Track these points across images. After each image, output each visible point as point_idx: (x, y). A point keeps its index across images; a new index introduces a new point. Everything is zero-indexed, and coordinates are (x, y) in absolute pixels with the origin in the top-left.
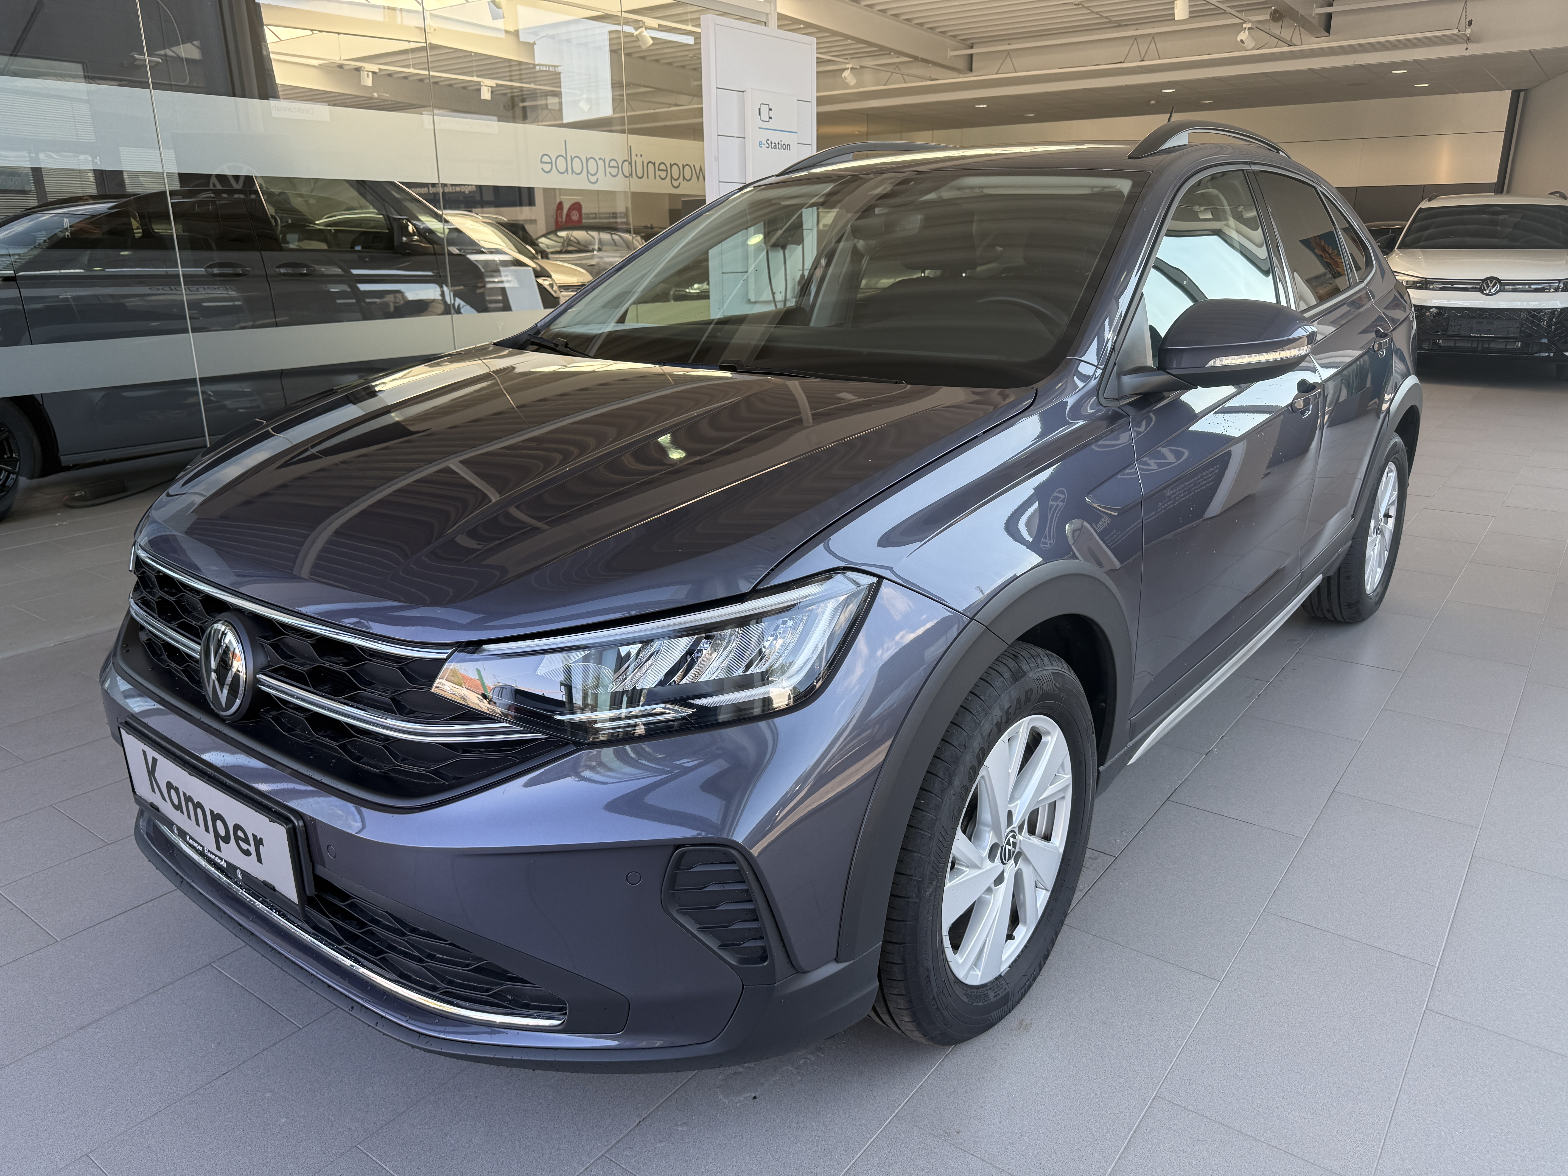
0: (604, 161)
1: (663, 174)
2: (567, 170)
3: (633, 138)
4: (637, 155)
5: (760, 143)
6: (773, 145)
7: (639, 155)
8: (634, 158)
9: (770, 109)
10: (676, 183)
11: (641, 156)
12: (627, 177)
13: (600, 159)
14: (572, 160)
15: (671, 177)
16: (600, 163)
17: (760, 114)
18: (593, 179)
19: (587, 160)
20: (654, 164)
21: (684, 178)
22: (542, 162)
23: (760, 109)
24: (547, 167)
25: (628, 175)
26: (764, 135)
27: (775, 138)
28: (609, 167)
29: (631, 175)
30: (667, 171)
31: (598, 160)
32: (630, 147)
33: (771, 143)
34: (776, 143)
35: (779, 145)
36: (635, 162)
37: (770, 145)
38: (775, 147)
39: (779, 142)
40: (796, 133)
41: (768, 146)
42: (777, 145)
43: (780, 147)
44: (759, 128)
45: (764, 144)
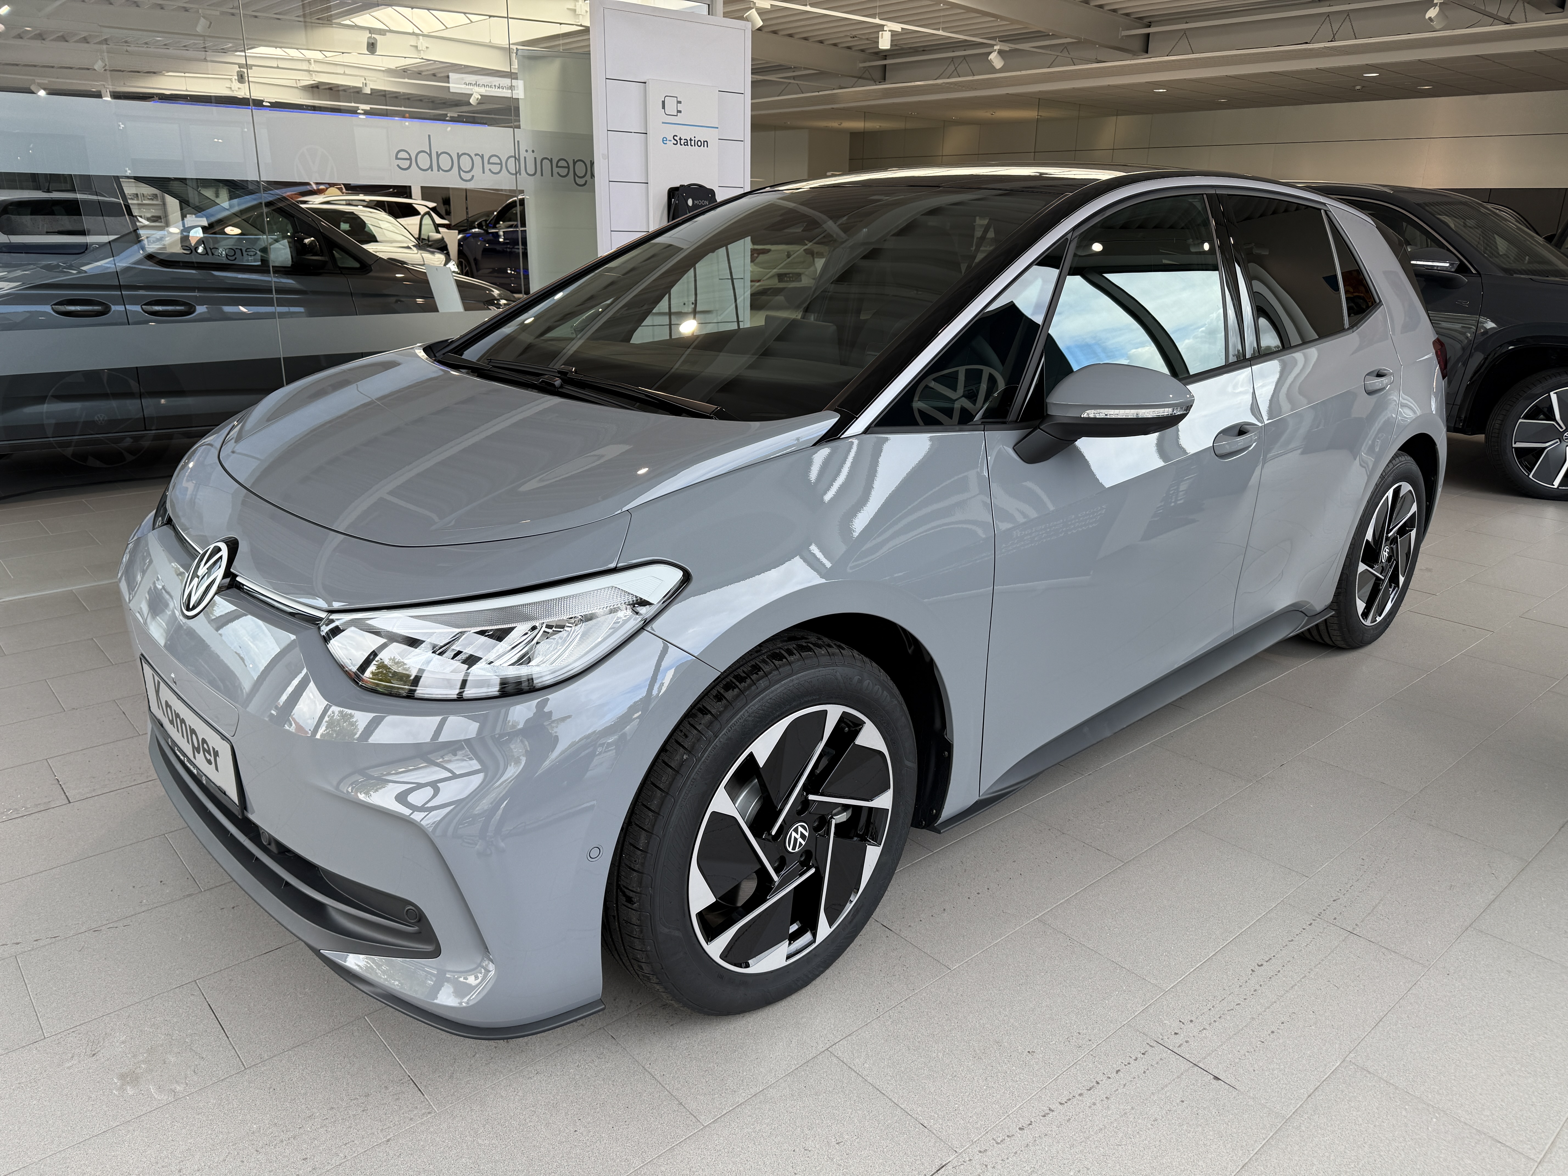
1: (563, 172)
2: (431, 167)
4: (527, 151)
5: (664, 140)
6: (683, 141)
7: (530, 151)
8: (523, 154)
9: (680, 102)
10: (581, 181)
11: (533, 151)
12: (512, 174)
13: (476, 155)
14: (438, 156)
15: (575, 174)
16: (477, 160)
17: (664, 107)
18: (467, 176)
19: (459, 156)
20: (551, 161)
22: (397, 158)
23: (663, 102)
24: (406, 164)
25: (514, 172)
26: (669, 131)
27: (685, 133)
28: (489, 163)
29: (519, 172)
30: (568, 167)
31: (473, 156)
32: (518, 142)
33: (680, 139)
34: (688, 139)
35: (693, 142)
36: (525, 158)
37: (677, 141)
38: (686, 144)
39: (693, 139)
40: (717, 128)
41: (675, 142)
42: (689, 142)
43: (693, 144)
44: (663, 123)
45: (671, 140)
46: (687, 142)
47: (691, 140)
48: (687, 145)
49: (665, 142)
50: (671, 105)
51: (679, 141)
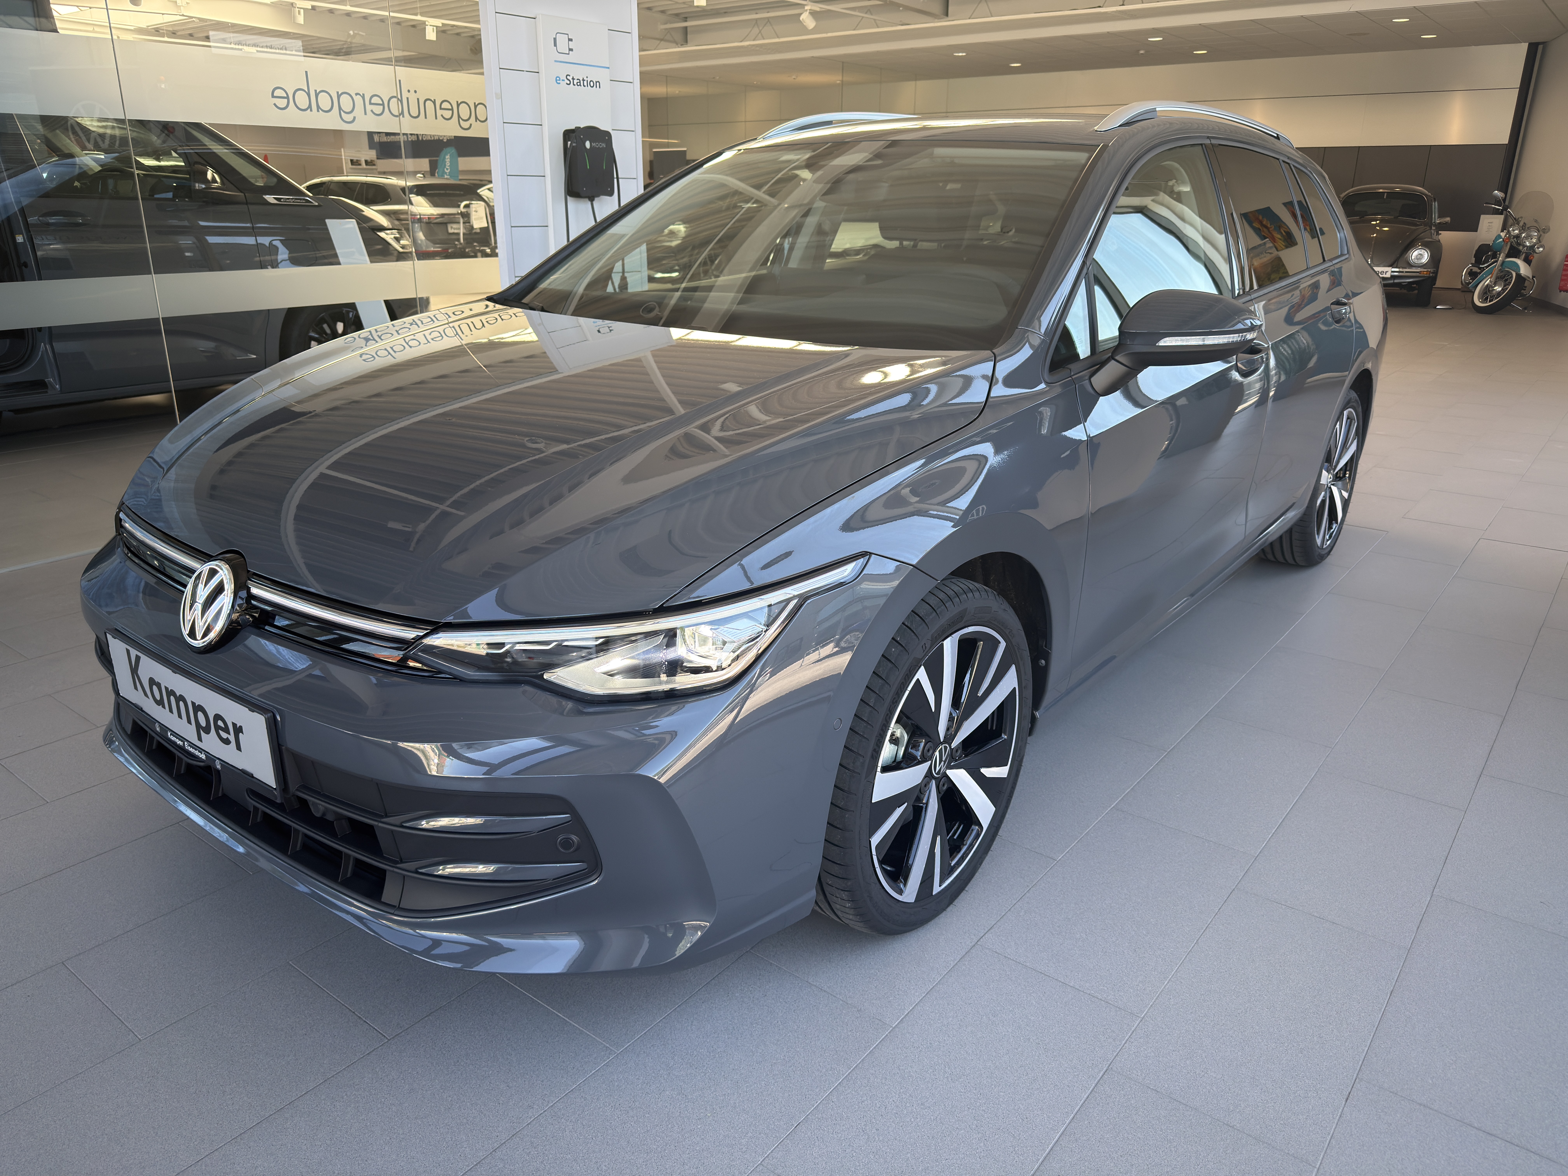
0: (363, 97)
1: (448, 114)
2: (310, 107)
3: (403, 72)
4: (409, 91)
5: (558, 80)
6: (575, 82)
7: (412, 91)
8: (405, 95)
9: (570, 40)
10: (465, 125)
11: (415, 92)
12: (396, 116)
13: (357, 94)
14: (317, 95)
15: (459, 116)
16: (358, 100)
17: (555, 45)
18: (348, 118)
19: (339, 96)
20: (434, 102)
21: (476, 118)
22: (273, 96)
23: (555, 39)
24: (282, 103)
25: (397, 114)
26: (562, 71)
27: (578, 73)
28: (371, 103)
29: (402, 113)
30: (452, 109)
31: (354, 96)
32: (400, 81)
33: (573, 79)
34: (581, 79)
35: (585, 82)
36: (408, 98)
37: (571, 81)
38: (579, 84)
39: (585, 79)
40: (608, 68)
41: (568, 82)
42: (582, 82)
43: (585, 84)
44: (556, 61)
45: (563, 80)
46: (580, 82)
47: (583, 80)
49: (558, 82)
50: (563, 44)
51: (572, 81)
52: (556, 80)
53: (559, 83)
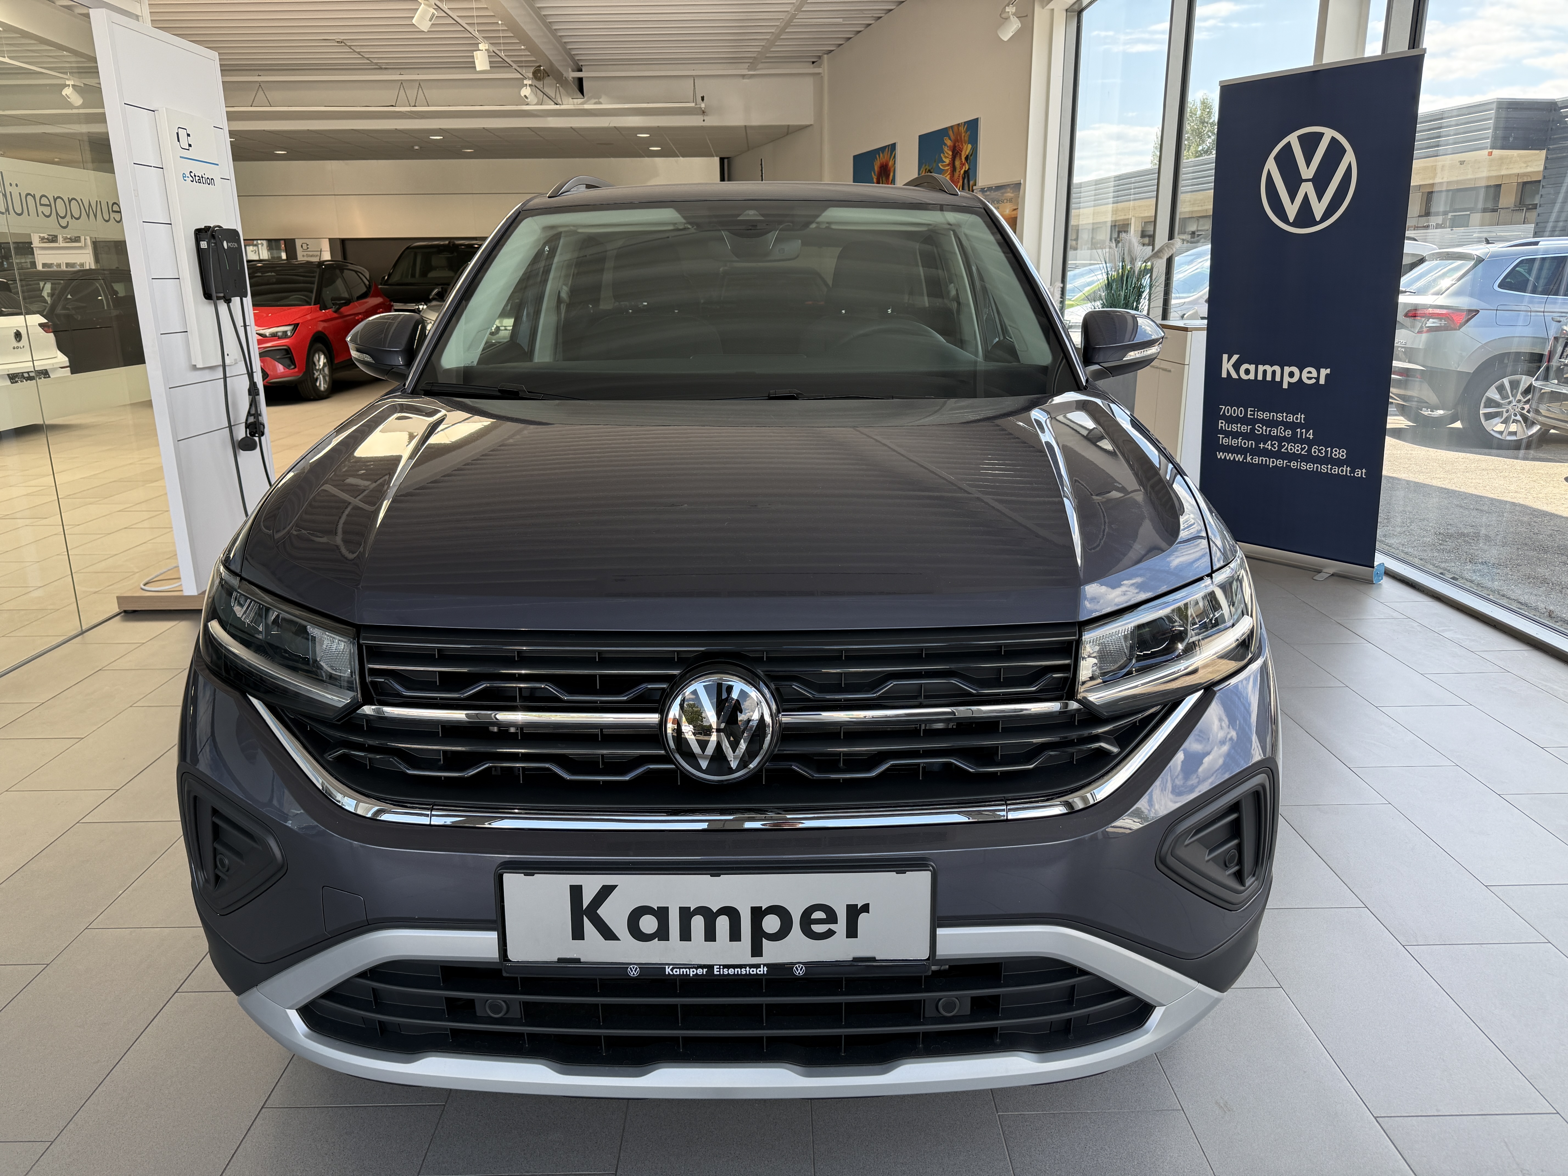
1: (46, 211)
3: (6, 162)
4: (11, 185)
6: (197, 178)
7: (14, 185)
8: (8, 188)
9: (188, 135)
10: (62, 223)
11: (17, 185)
15: (57, 214)
17: (178, 141)
20: (35, 198)
21: (72, 215)
23: (178, 135)
26: (186, 168)
27: (198, 170)
30: (50, 206)
33: (195, 176)
34: (200, 176)
35: (204, 179)
36: (11, 193)
37: (193, 177)
39: (203, 176)
40: (216, 165)
41: (192, 179)
43: (204, 182)
44: (180, 157)
45: (188, 177)
46: (200, 180)
47: (202, 177)
48: (200, 182)
50: (183, 137)
52: (183, 177)
53: (185, 180)
